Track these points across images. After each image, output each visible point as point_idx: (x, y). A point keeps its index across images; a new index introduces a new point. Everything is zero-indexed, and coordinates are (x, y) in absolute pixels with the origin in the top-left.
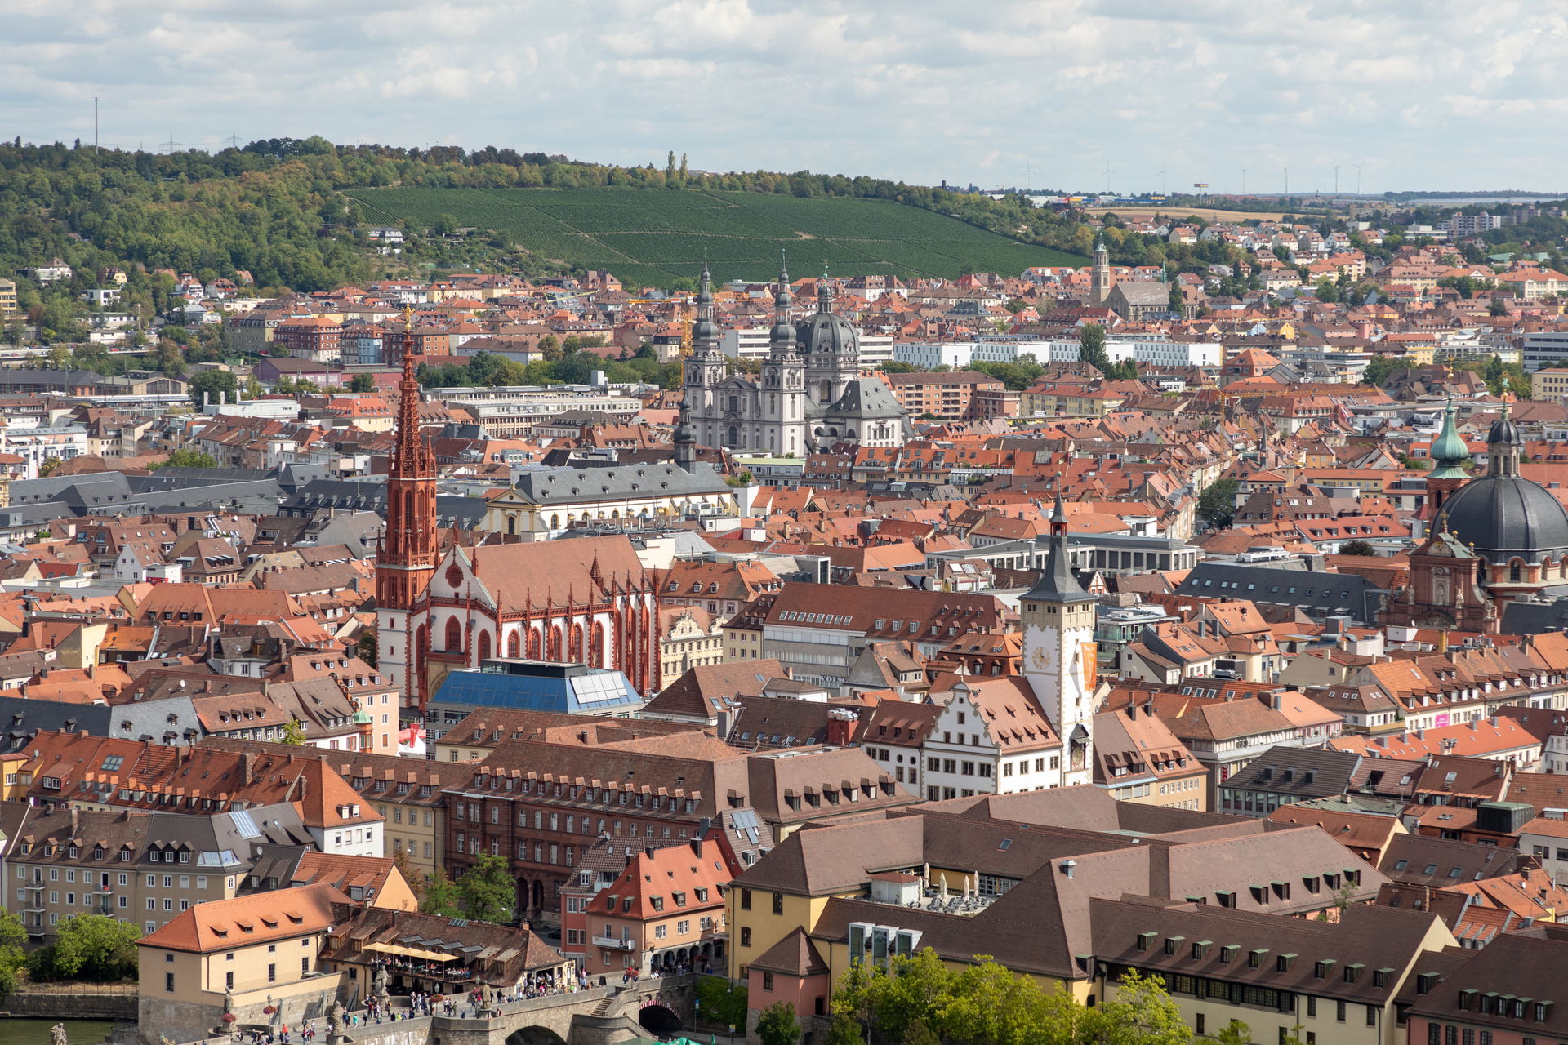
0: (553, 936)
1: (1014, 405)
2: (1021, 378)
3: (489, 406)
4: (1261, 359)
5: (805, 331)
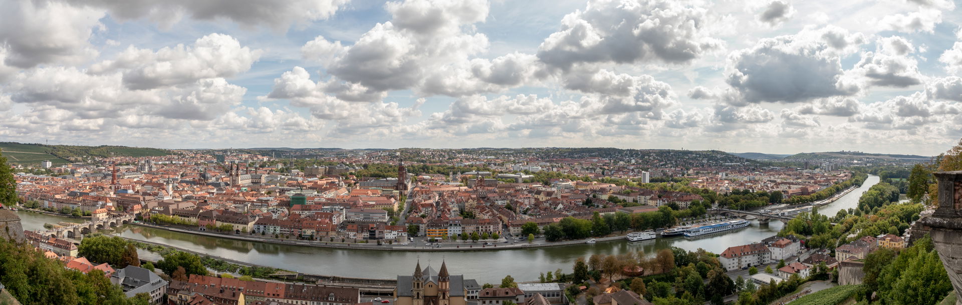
0: (126, 212)
1: (165, 166)
4: (186, 162)
5: (148, 161)
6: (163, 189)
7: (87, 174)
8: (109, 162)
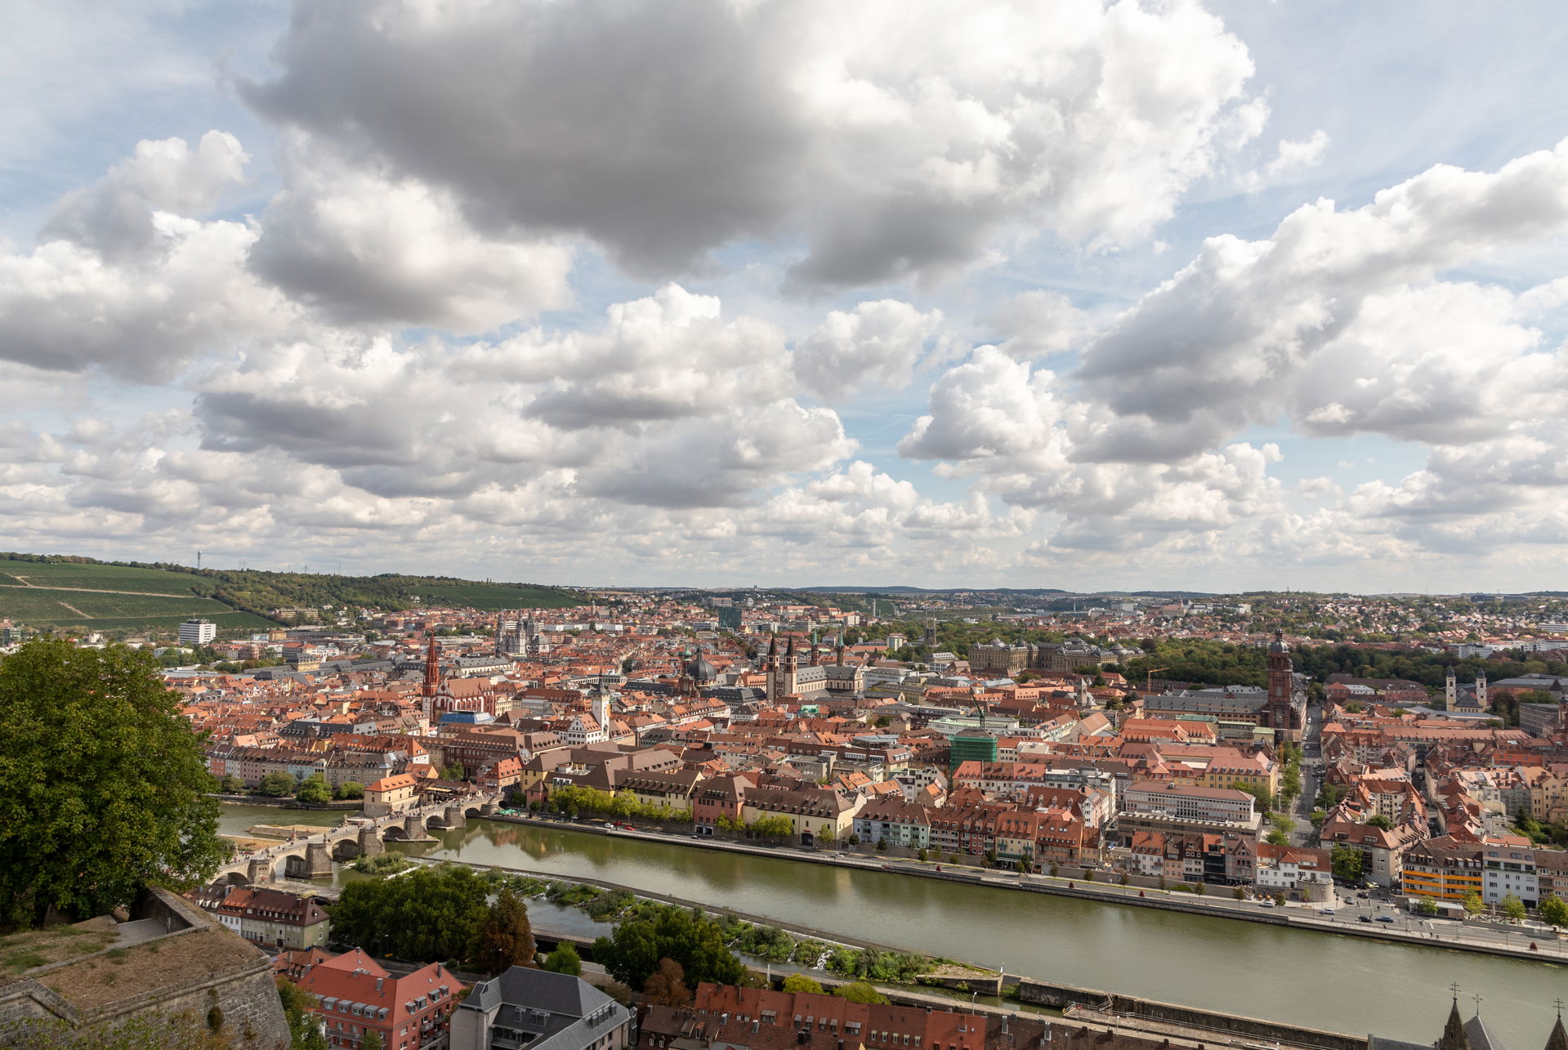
0: (474, 782)
1: (575, 640)
2: (576, 634)
3: (444, 641)
4: (632, 628)
5: (526, 624)
6: (581, 709)
7: (339, 662)
8: (407, 623)
